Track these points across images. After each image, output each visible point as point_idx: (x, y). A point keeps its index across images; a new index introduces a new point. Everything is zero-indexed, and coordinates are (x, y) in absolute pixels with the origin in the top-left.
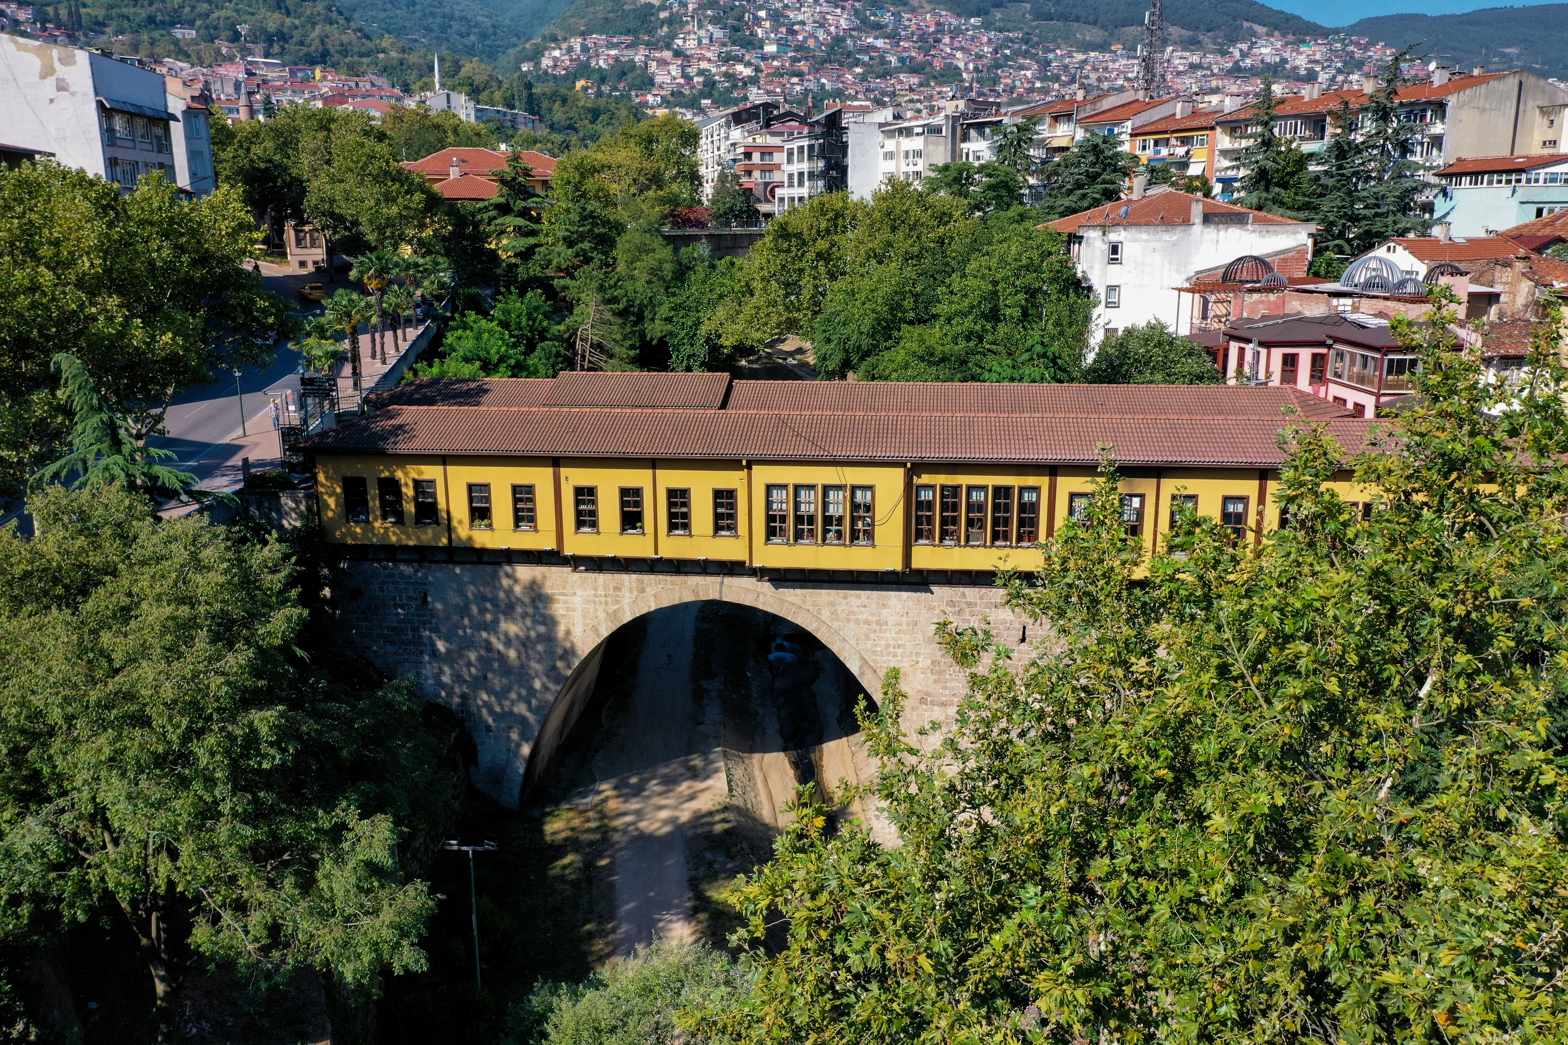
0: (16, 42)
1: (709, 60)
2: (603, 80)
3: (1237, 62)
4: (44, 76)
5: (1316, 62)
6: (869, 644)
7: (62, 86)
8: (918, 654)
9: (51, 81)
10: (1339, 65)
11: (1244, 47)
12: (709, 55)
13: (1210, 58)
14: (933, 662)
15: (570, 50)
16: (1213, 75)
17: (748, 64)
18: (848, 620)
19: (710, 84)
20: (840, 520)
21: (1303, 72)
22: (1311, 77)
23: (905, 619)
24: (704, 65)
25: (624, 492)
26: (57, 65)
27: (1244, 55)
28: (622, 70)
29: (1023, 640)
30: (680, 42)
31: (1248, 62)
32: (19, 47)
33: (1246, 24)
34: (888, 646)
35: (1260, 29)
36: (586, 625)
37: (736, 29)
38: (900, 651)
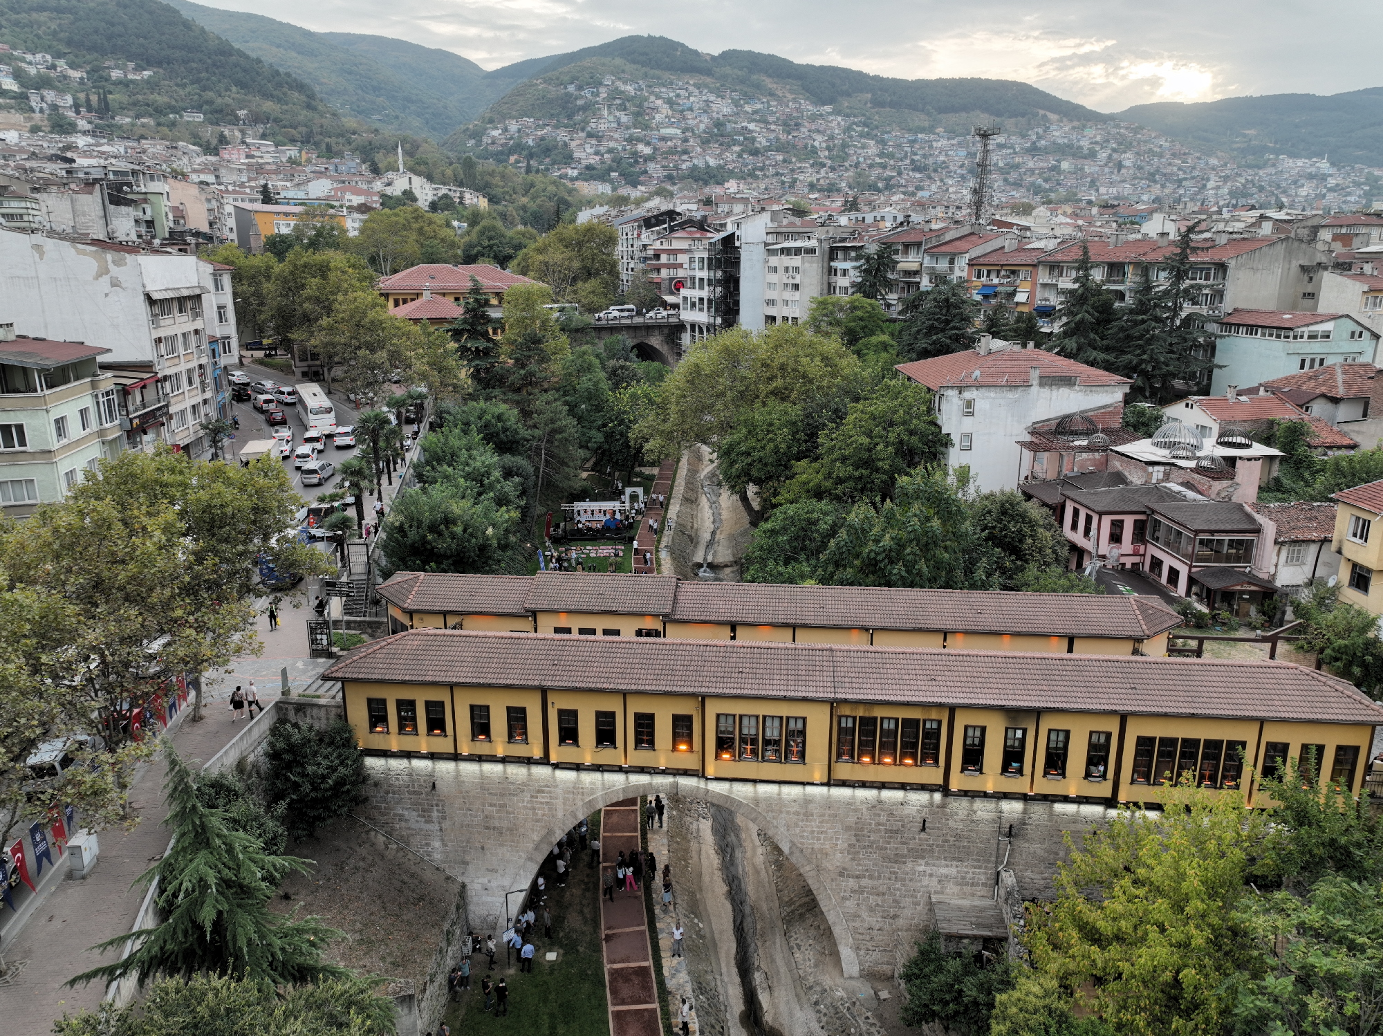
0: (76, 248)
1: (616, 140)
2: (531, 156)
3: (1034, 143)
4: (99, 275)
5: (1096, 143)
6: (797, 830)
7: (115, 283)
8: (837, 839)
9: (105, 280)
10: (1114, 146)
11: (1040, 131)
12: (616, 136)
13: (1014, 139)
14: (850, 845)
15: (506, 130)
16: (1015, 153)
17: (648, 144)
18: (781, 812)
19: (618, 161)
20: (777, 743)
21: (1086, 151)
22: (1092, 155)
23: (828, 812)
24: (612, 144)
25: (599, 714)
26: (111, 266)
27: (1039, 137)
28: (546, 149)
29: (924, 829)
30: (593, 125)
31: (1043, 143)
32: (79, 252)
33: (1041, 112)
34: (813, 832)
35: (1053, 117)
36: (565, 810)
37: (638, 114)
38: (822, 836)
